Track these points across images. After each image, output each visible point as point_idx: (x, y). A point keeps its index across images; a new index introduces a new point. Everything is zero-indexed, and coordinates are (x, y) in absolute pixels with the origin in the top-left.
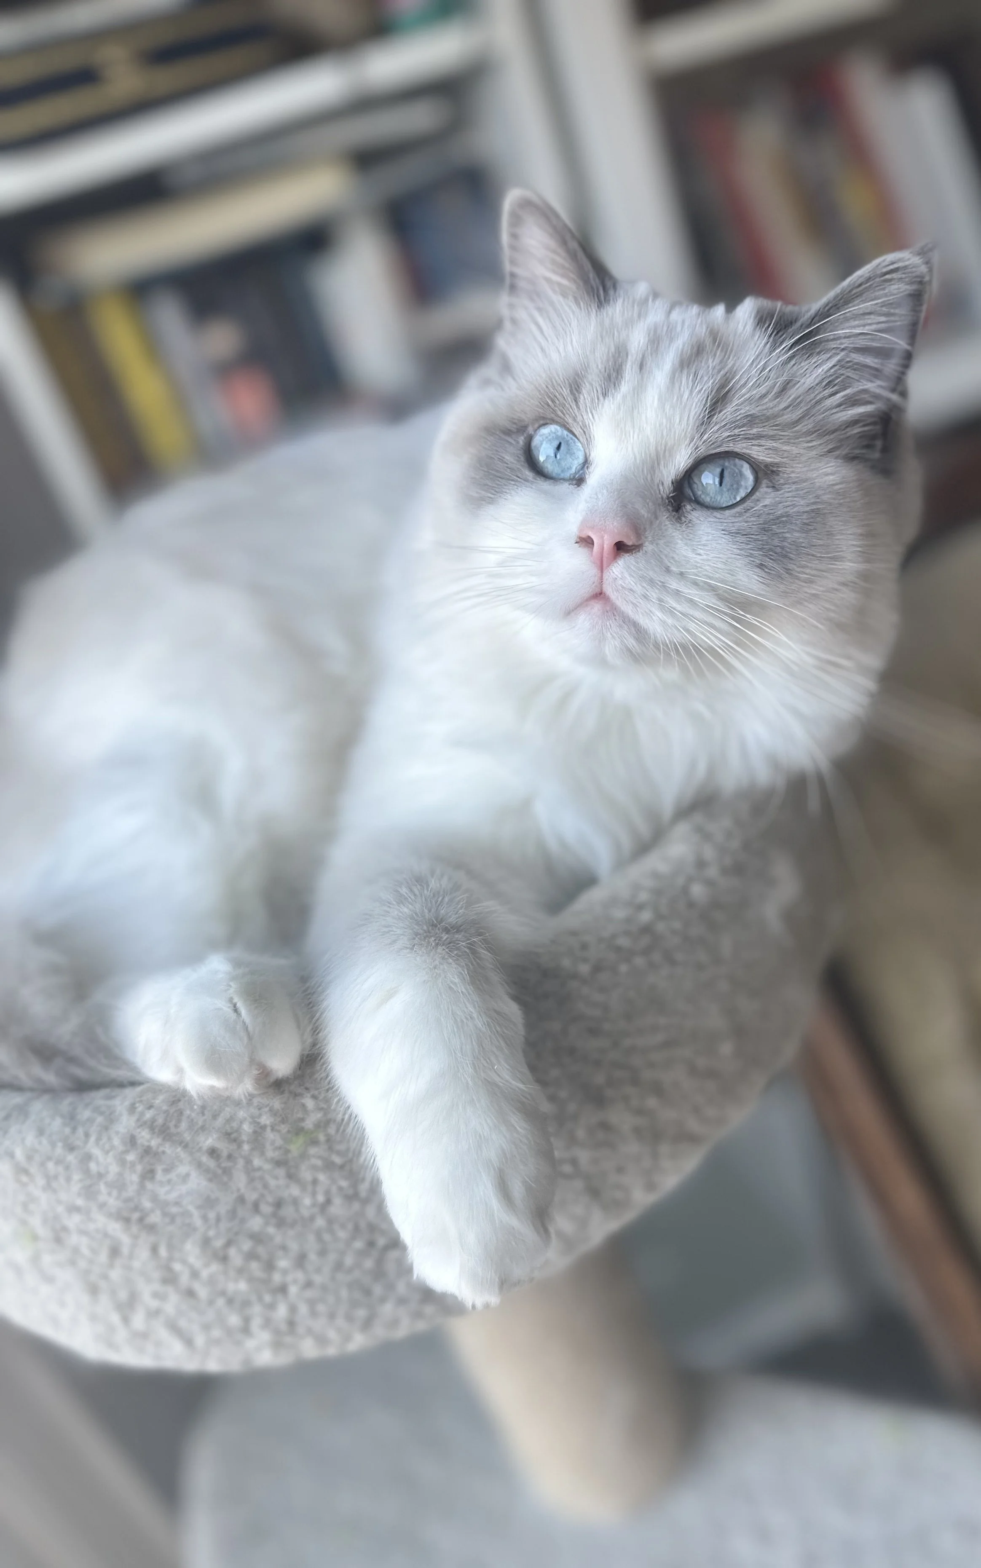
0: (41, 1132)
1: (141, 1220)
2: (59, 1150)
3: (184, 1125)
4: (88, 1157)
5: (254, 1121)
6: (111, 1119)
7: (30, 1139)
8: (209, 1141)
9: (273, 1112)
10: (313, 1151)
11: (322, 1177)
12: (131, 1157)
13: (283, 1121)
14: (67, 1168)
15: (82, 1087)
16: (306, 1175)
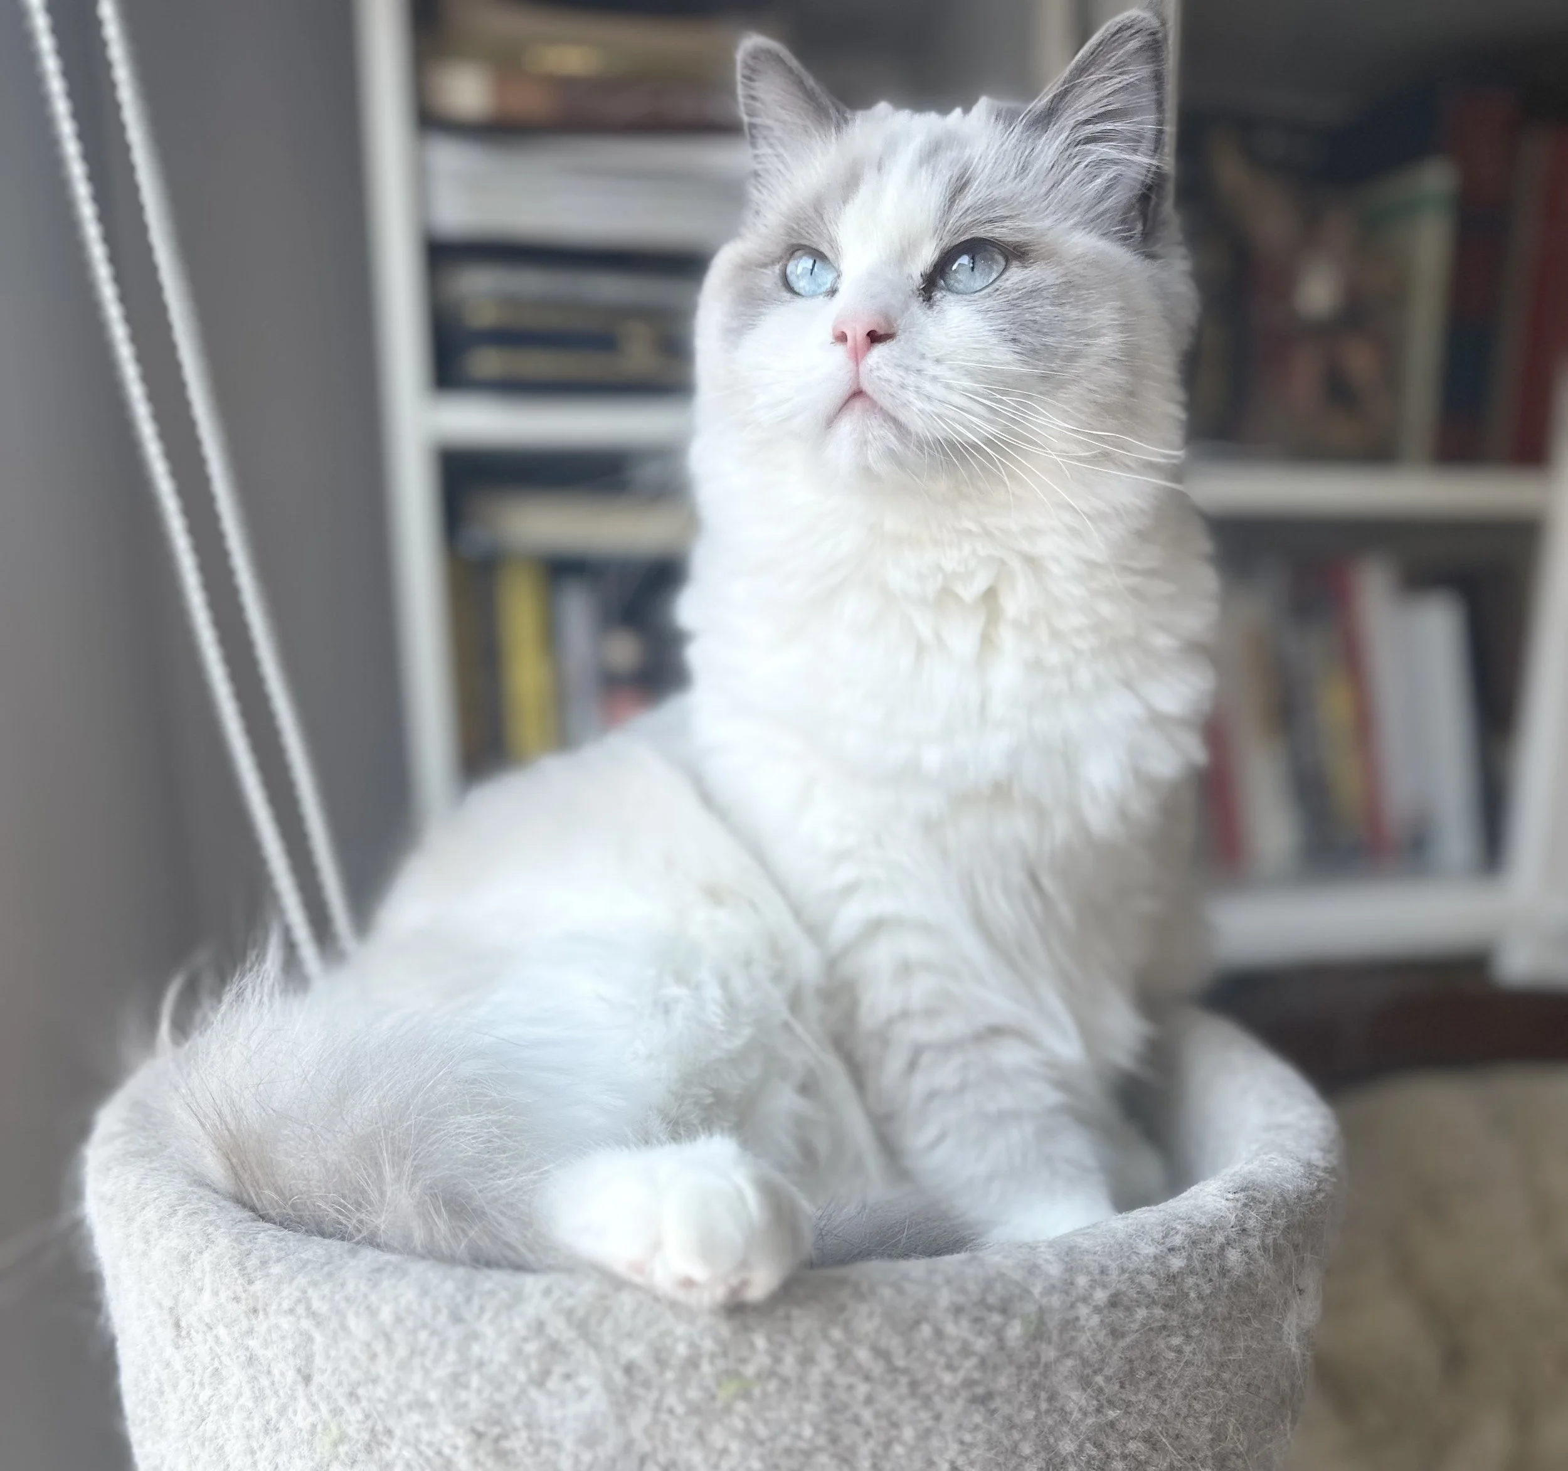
0: (424, 1292)
1: (497, 1440)
2: (443, 1317)
3: (608, 1325)
4: (474, 1336)
5: (692, 1345)
6: (518, 1297)
7: (409, 1295)
8: (634, 1352)
9: (718, 1341)
10: (741, 1406)
11: (735, 1446)
12: (531, 1347)
13: (725, 1354)
14: (443, 1344)
15: (482, 1261)
16: (717, 1436)
